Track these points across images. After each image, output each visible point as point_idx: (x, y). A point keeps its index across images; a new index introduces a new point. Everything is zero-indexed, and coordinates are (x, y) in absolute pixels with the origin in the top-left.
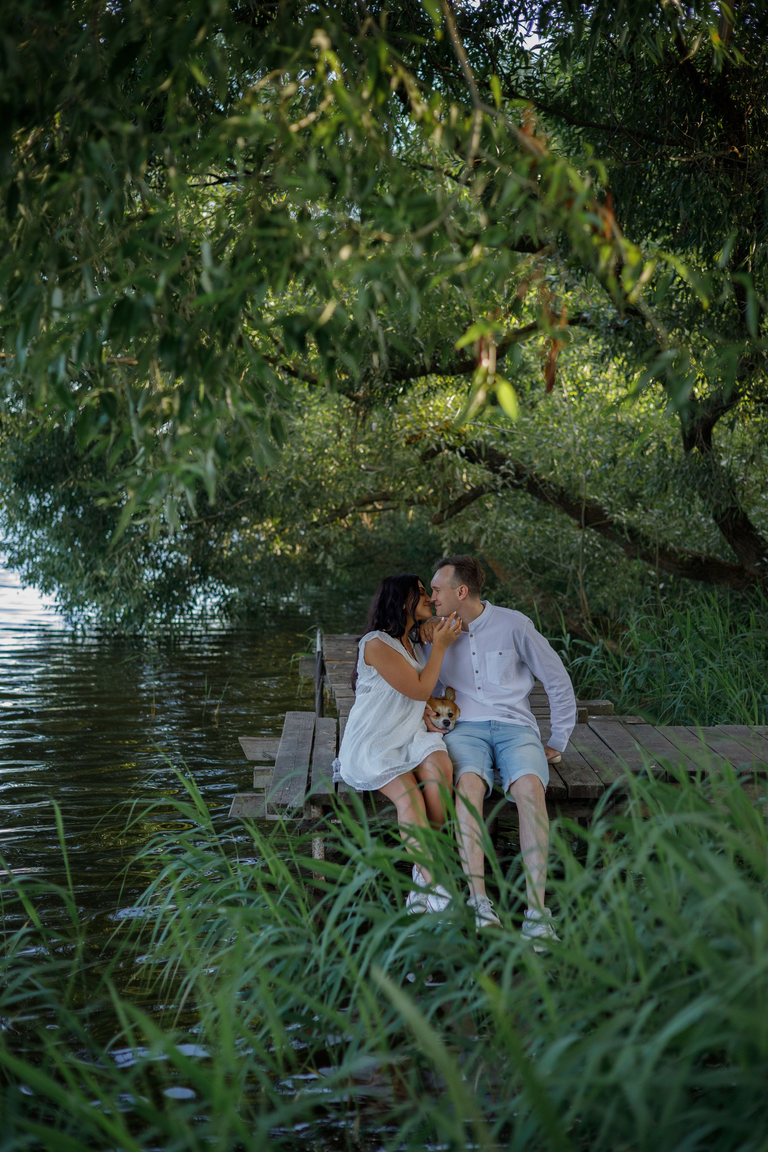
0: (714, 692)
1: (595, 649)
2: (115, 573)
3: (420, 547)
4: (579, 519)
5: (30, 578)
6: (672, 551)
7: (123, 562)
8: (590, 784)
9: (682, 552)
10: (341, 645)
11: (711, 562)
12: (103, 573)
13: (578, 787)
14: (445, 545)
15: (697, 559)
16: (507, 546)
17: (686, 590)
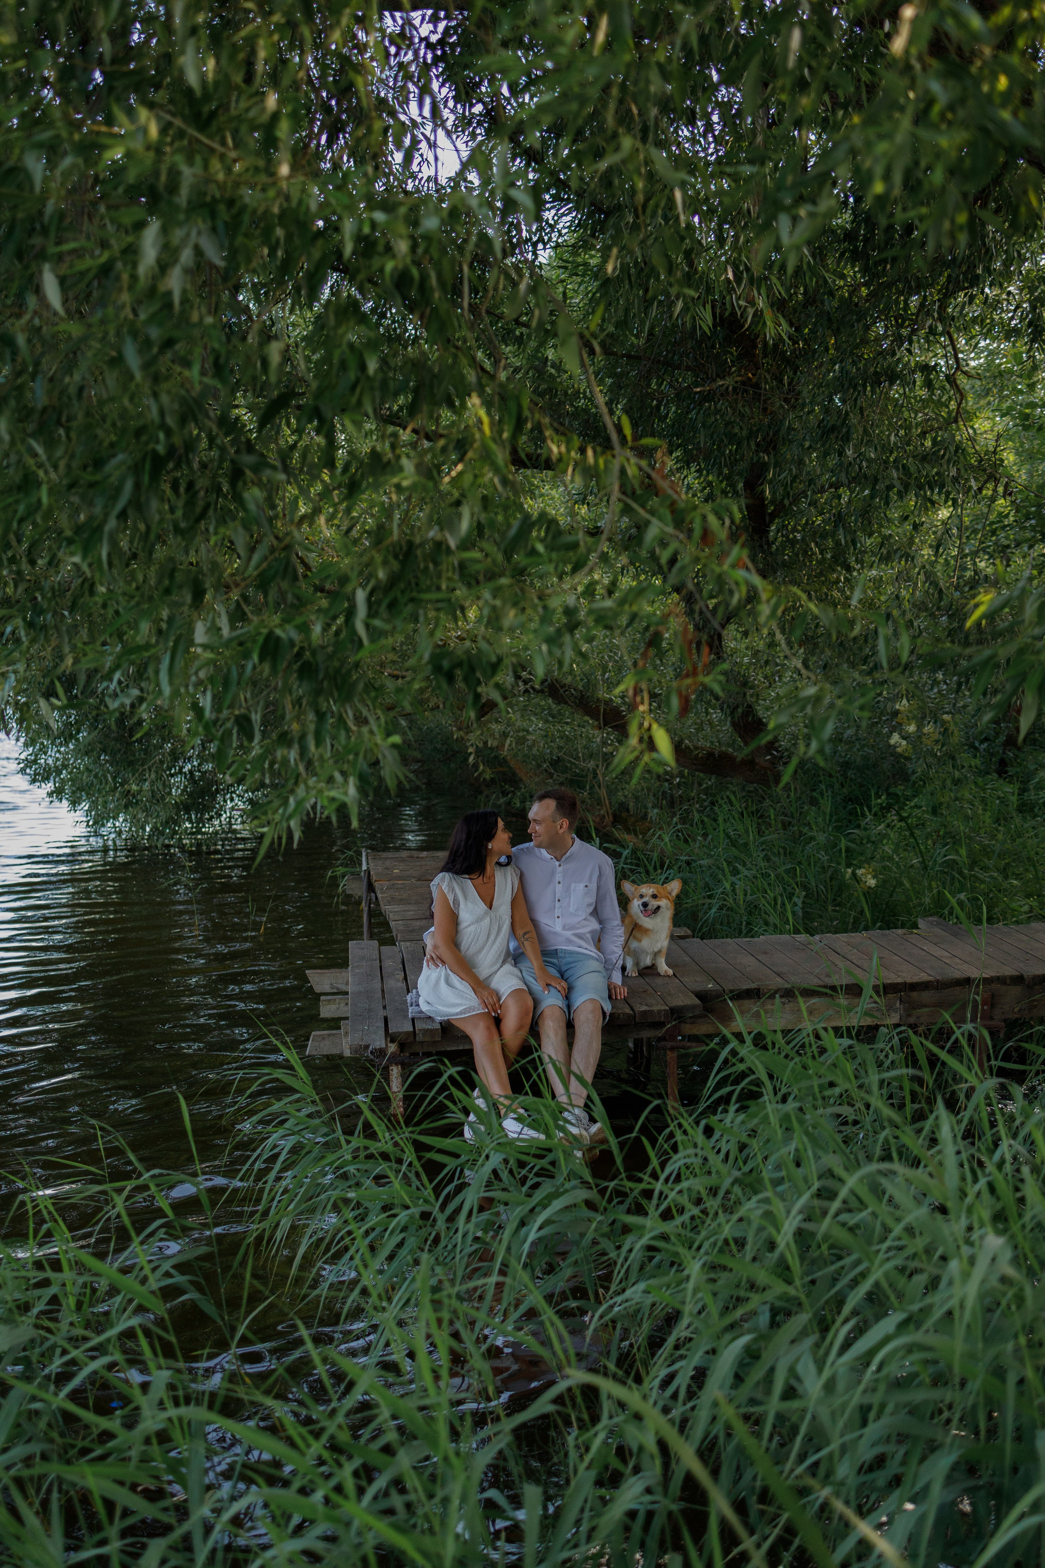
0: (749, 898)
1: (626, 853)
2: (146, 786)
3: (439, 746)
4: (598, 720)
5: (57, 793)
6: (687, 747)
7: (153, 776)
8: (655, 1008)
9: (696, 748)
10: (388, 863)
11: (724, 756)
12: (134, 787)
13: (645, 1012)
14: (470, 750)
15: (711, 754)
16: (530, 748)
17: (700, 784)
